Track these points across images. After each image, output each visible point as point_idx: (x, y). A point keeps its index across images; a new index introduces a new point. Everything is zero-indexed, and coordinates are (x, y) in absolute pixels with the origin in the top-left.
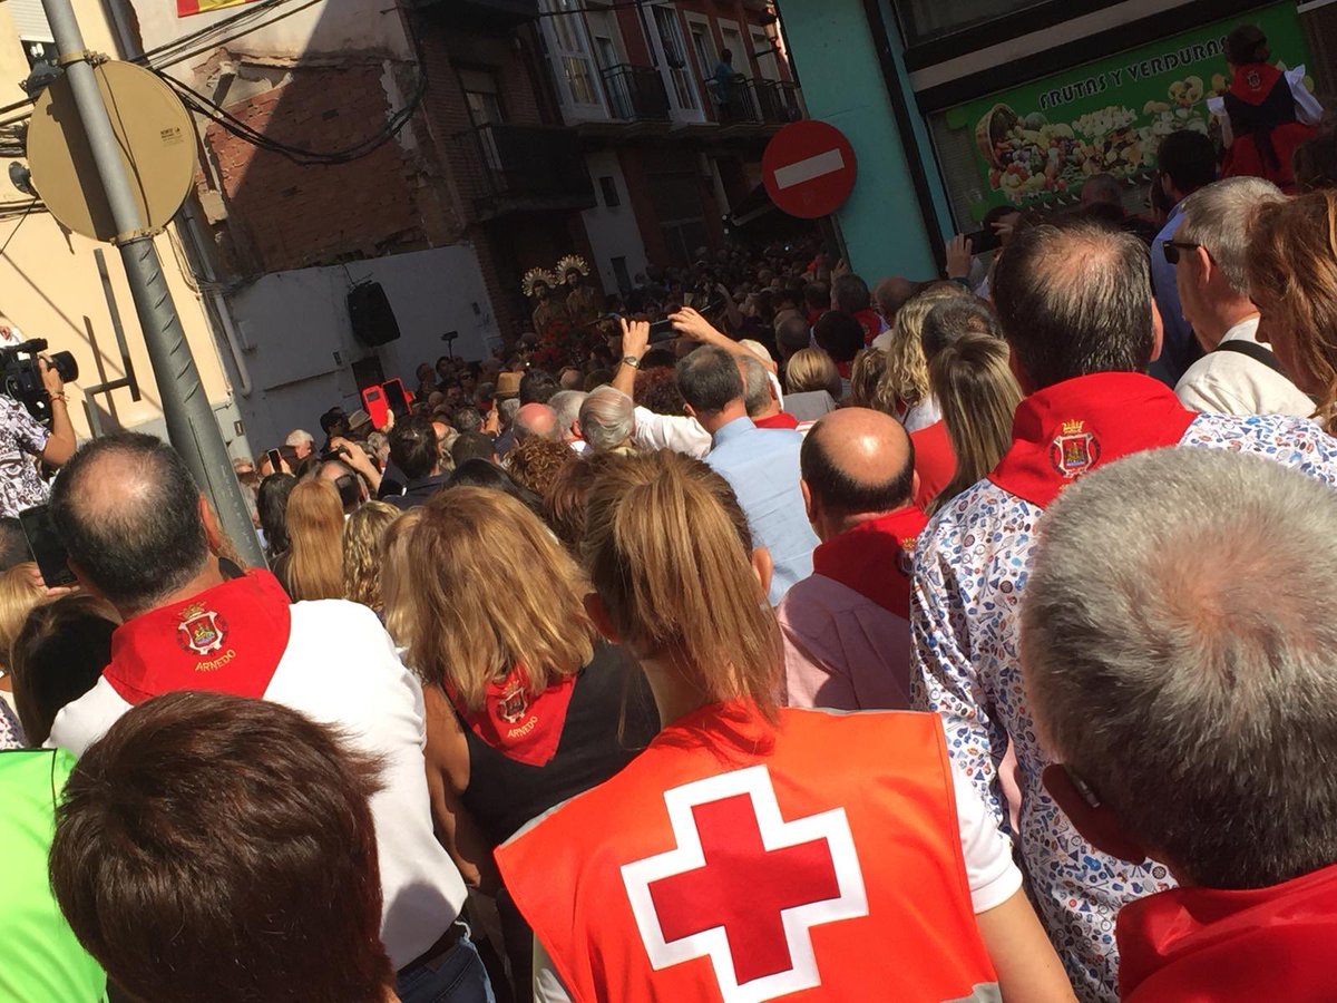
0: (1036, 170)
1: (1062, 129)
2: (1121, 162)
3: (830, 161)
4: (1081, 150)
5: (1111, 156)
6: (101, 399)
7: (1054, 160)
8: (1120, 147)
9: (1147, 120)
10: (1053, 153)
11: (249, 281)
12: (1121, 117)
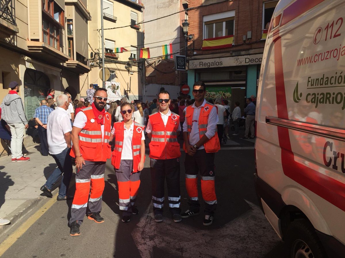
0: (206, 96)
1: (209, 93)
2: (213, 97)
3: (187, 89)
4: (210, 95)
5: (213, 96)
6: (127, 92)
7: (208, 96)
8: (214, 96)
9: (217, 94)
10: (208, 95)
11: (149, 84)
12: (215, 93)
